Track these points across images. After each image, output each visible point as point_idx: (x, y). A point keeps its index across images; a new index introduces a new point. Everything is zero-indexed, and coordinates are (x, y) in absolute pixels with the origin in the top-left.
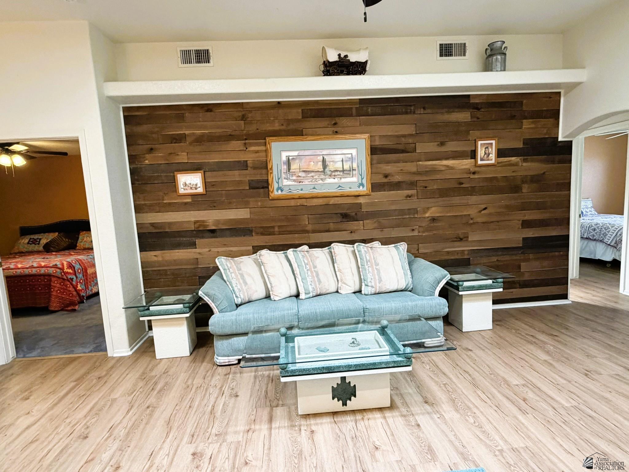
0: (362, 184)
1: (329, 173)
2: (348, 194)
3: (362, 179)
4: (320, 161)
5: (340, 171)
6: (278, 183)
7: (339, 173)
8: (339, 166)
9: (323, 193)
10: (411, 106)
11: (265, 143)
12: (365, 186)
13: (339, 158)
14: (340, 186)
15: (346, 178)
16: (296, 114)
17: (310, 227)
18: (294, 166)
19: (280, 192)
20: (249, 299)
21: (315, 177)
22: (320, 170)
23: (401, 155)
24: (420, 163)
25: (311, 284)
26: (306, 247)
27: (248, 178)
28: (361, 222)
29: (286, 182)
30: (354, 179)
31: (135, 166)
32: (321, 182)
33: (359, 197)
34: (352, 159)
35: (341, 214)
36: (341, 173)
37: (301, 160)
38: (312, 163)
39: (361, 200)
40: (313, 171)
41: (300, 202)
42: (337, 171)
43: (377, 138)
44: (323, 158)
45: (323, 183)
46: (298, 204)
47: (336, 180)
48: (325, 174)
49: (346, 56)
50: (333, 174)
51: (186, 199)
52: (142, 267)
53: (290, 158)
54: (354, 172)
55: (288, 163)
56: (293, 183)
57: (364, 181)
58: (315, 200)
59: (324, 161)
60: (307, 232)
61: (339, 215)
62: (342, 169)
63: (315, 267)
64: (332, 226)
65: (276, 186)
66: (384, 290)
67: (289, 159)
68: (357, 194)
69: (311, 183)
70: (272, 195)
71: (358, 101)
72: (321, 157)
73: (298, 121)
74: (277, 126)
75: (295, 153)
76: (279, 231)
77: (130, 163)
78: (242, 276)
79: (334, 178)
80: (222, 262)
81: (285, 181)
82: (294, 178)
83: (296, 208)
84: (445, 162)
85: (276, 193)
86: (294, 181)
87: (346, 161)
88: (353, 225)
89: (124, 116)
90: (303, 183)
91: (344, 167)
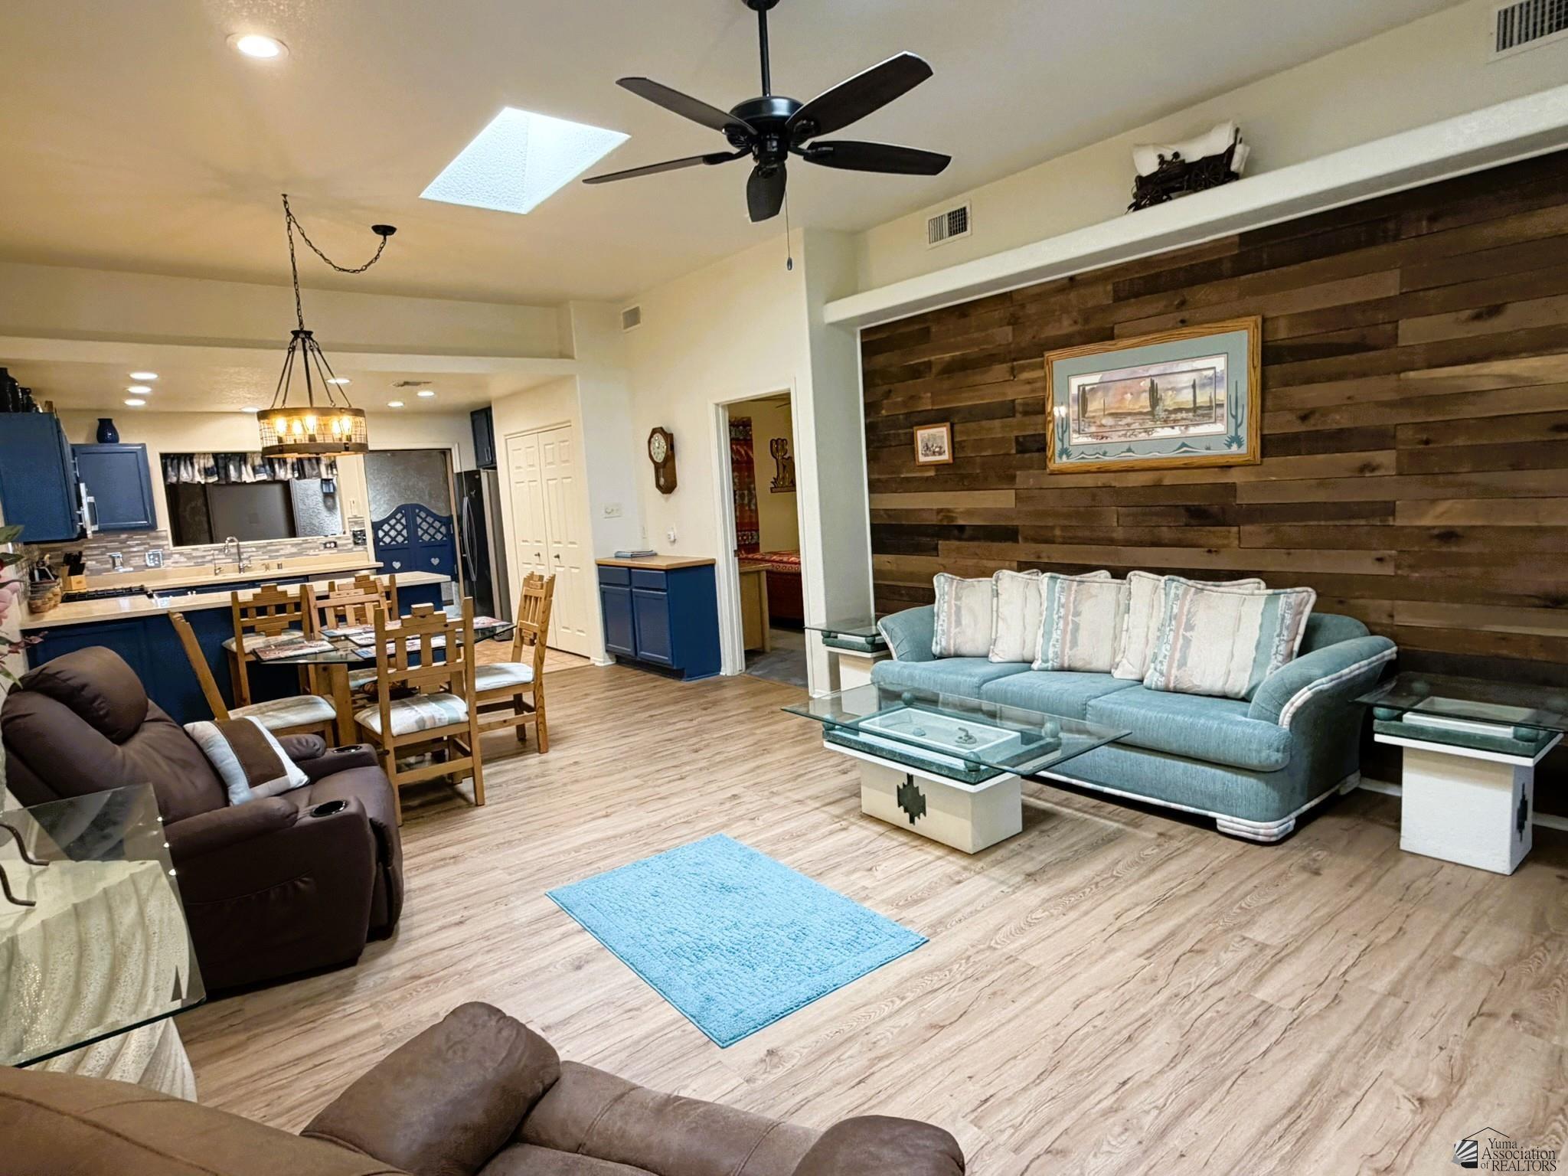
0: (1236, 440)
1: (1163, 415)
2: (1204, 462)
3: (1238, 426)
4: (1145, 391)
5: (1188, 410)
6: (1062, 440)
7: (1184, 415)
8: (1186, 397)
9: (1148, 460)
10: (1385, 220)
11: (1043, 362)
12: (1245, 442)
13: (1186, 380)
14: (1184, 445)
15: (1198, 425)
16: (1102, 295)
17: (1119, 534)
18: (1095, 405)
19: (1064, 458)
20: (956, 650)
21: (1132, 427)
22: (1145, 410)
23: (1353, 358)
24: (1412, 374)
25: (1054, 645)
26: (1104, 575)
27: (1016, 433)
28: (1235, 529)
29: (1077, 439)
30: (1219, 428)
31: (871, 420)
32: (1143, 436)
33: (1233, 470)
34: (1214, 381)
35: (1187, 508)
36: (1191, 415)
37: (1106, 390)
38: (1129, 396)
39: (1235, 477)
40: (1130, 414)
41: (1102, 479)
42: (1180, 410)
43: (1282, 324)
44: (1152, 382)
45: (1147, 437)
46: (1100, 484)
47: (1176, 432)
48: (1154, 420)
49: (1176, 155)
50: (1173, 416)
51: (928, 471)
52: (875, 578)
53: (1087, 388)
54: (1219, 411)
55: (1083, 398)
56: (1090, 440)
57: (1243, 432)
58: (1132, 476)
59: (1153, 390)
60: (1112, 542)
61: (1182, 511)
62: (1192, 406)
63: (1077, 614)
64: (1166, 533)
65: (1058, 446)
66: (1185, 685)
67: (1084, 389)
68: (1222, 461)
69: (1123, 439)
70: (1052, 466)
71: (1237, 239)
72: (1148, 381)
73: (1103, 309)
74: (1066, 327)
75: (1095, 378)
76: (1064, 537)
77: (866, 415)
78: (958, 609)
79: (1173, 427)
80: (941, 583)
81: (1075, 435)
82: (1093, 429)
83: (1093, 492)
84: (1500, 367)
85: (1059, 462)
86: (1092, 435)
87: (1203, 386)
88: (1213, 535)
89: (863, 344)
90: (1109, 440)
91: (1198, 400)
